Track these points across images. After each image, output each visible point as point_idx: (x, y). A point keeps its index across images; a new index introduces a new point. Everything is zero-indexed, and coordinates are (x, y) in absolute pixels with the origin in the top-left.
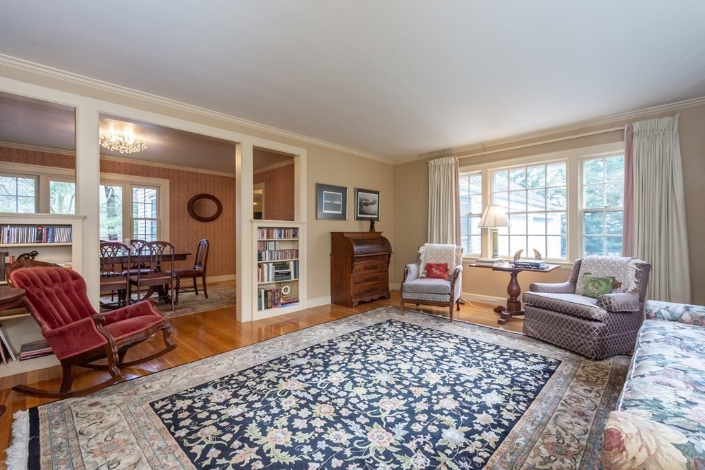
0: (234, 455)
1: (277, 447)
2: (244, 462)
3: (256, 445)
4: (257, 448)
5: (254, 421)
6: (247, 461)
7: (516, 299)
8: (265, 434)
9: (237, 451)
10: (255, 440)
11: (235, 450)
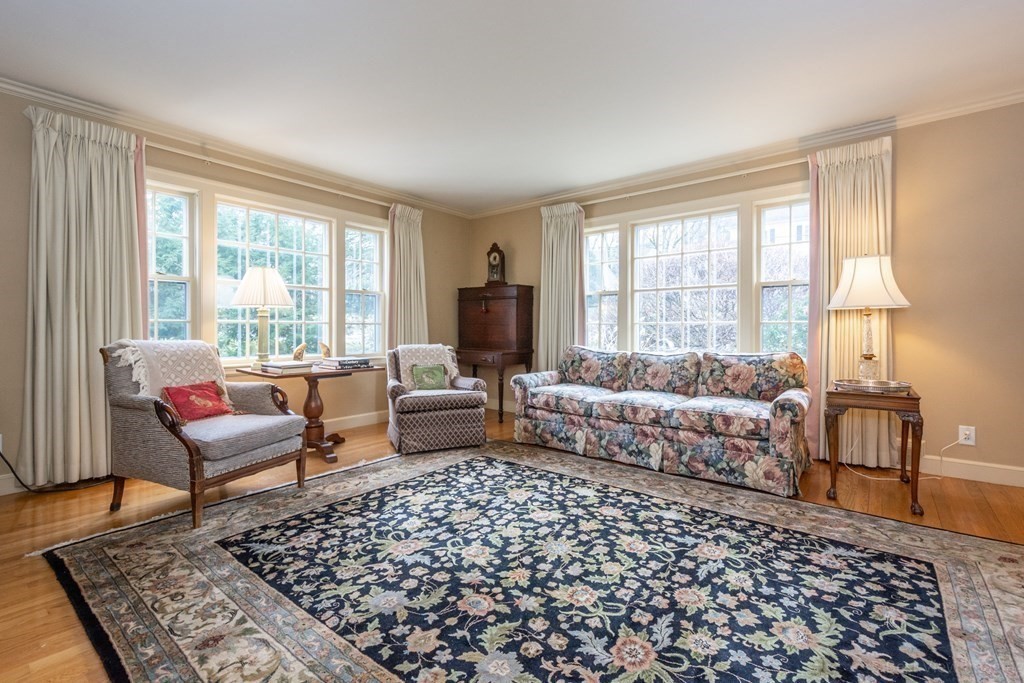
0: (887, 675)
1: (815, 630)
2: (881, 657)
3: (841, 656)
4: (843, 652)
5: (794, 679)
6: (876, 654)
7: (317, 422)
8: (807, 654)
9: (877, 674)
10: (833, 661)
11: (878, 678)
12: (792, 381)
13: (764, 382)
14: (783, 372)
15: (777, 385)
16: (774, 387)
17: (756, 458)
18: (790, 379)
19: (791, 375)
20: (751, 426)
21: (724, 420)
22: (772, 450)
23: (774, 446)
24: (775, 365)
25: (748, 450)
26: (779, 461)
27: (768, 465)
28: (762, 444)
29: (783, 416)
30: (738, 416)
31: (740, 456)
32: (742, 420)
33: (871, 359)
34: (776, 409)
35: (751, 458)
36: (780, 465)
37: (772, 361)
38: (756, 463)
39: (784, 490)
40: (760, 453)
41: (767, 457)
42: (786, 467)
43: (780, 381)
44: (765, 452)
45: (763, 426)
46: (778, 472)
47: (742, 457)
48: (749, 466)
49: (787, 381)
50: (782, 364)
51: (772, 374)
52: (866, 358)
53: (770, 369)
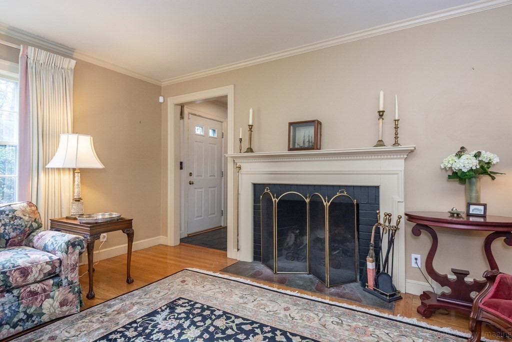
12: (35, 225)
13: (11, 230)
14: (26, 218)
15: (24, 230)
16: (21, 233)
17: (51, 294)
18: (33, 223)
19: (33, 220)
20: (49, 268)
21: (21, 273)
22: (65, 282)
23: (67, 278)
24: (18, 214)
25: (44, 290)
26: (71, 288)
27: (63, 295)
28: (56, 280)
29: (74, 251)
30: (34, 264)
31: (37, 299)
32: (39, 266)
33: (79, 201)
34: (68, 248)
35: (48, 297)
36: (72, 290)
37: (14, 211)
38: (53, 298)
39: (77, 308)
40: (54, 288)
41: (61, 289)
42: (76, 289)
43: (26, 227)
44: (59, 285)
45: (57, 265)
46: (71, 296)
47: (38, 300)
48: (47, 304)
49: (31, 225)
50: (24, 212)
51: (17, 222)
52: (76, 201)
53: (14, 218)
